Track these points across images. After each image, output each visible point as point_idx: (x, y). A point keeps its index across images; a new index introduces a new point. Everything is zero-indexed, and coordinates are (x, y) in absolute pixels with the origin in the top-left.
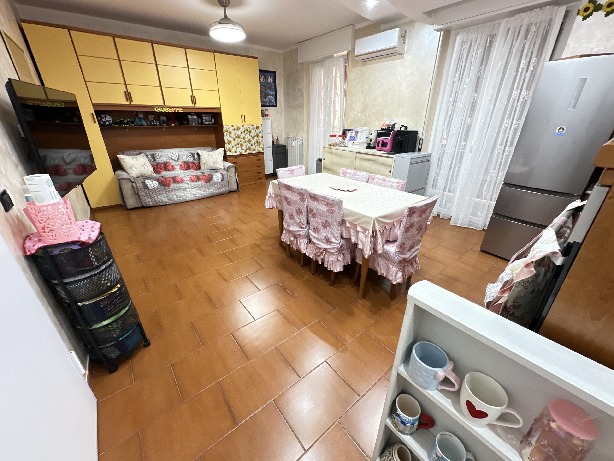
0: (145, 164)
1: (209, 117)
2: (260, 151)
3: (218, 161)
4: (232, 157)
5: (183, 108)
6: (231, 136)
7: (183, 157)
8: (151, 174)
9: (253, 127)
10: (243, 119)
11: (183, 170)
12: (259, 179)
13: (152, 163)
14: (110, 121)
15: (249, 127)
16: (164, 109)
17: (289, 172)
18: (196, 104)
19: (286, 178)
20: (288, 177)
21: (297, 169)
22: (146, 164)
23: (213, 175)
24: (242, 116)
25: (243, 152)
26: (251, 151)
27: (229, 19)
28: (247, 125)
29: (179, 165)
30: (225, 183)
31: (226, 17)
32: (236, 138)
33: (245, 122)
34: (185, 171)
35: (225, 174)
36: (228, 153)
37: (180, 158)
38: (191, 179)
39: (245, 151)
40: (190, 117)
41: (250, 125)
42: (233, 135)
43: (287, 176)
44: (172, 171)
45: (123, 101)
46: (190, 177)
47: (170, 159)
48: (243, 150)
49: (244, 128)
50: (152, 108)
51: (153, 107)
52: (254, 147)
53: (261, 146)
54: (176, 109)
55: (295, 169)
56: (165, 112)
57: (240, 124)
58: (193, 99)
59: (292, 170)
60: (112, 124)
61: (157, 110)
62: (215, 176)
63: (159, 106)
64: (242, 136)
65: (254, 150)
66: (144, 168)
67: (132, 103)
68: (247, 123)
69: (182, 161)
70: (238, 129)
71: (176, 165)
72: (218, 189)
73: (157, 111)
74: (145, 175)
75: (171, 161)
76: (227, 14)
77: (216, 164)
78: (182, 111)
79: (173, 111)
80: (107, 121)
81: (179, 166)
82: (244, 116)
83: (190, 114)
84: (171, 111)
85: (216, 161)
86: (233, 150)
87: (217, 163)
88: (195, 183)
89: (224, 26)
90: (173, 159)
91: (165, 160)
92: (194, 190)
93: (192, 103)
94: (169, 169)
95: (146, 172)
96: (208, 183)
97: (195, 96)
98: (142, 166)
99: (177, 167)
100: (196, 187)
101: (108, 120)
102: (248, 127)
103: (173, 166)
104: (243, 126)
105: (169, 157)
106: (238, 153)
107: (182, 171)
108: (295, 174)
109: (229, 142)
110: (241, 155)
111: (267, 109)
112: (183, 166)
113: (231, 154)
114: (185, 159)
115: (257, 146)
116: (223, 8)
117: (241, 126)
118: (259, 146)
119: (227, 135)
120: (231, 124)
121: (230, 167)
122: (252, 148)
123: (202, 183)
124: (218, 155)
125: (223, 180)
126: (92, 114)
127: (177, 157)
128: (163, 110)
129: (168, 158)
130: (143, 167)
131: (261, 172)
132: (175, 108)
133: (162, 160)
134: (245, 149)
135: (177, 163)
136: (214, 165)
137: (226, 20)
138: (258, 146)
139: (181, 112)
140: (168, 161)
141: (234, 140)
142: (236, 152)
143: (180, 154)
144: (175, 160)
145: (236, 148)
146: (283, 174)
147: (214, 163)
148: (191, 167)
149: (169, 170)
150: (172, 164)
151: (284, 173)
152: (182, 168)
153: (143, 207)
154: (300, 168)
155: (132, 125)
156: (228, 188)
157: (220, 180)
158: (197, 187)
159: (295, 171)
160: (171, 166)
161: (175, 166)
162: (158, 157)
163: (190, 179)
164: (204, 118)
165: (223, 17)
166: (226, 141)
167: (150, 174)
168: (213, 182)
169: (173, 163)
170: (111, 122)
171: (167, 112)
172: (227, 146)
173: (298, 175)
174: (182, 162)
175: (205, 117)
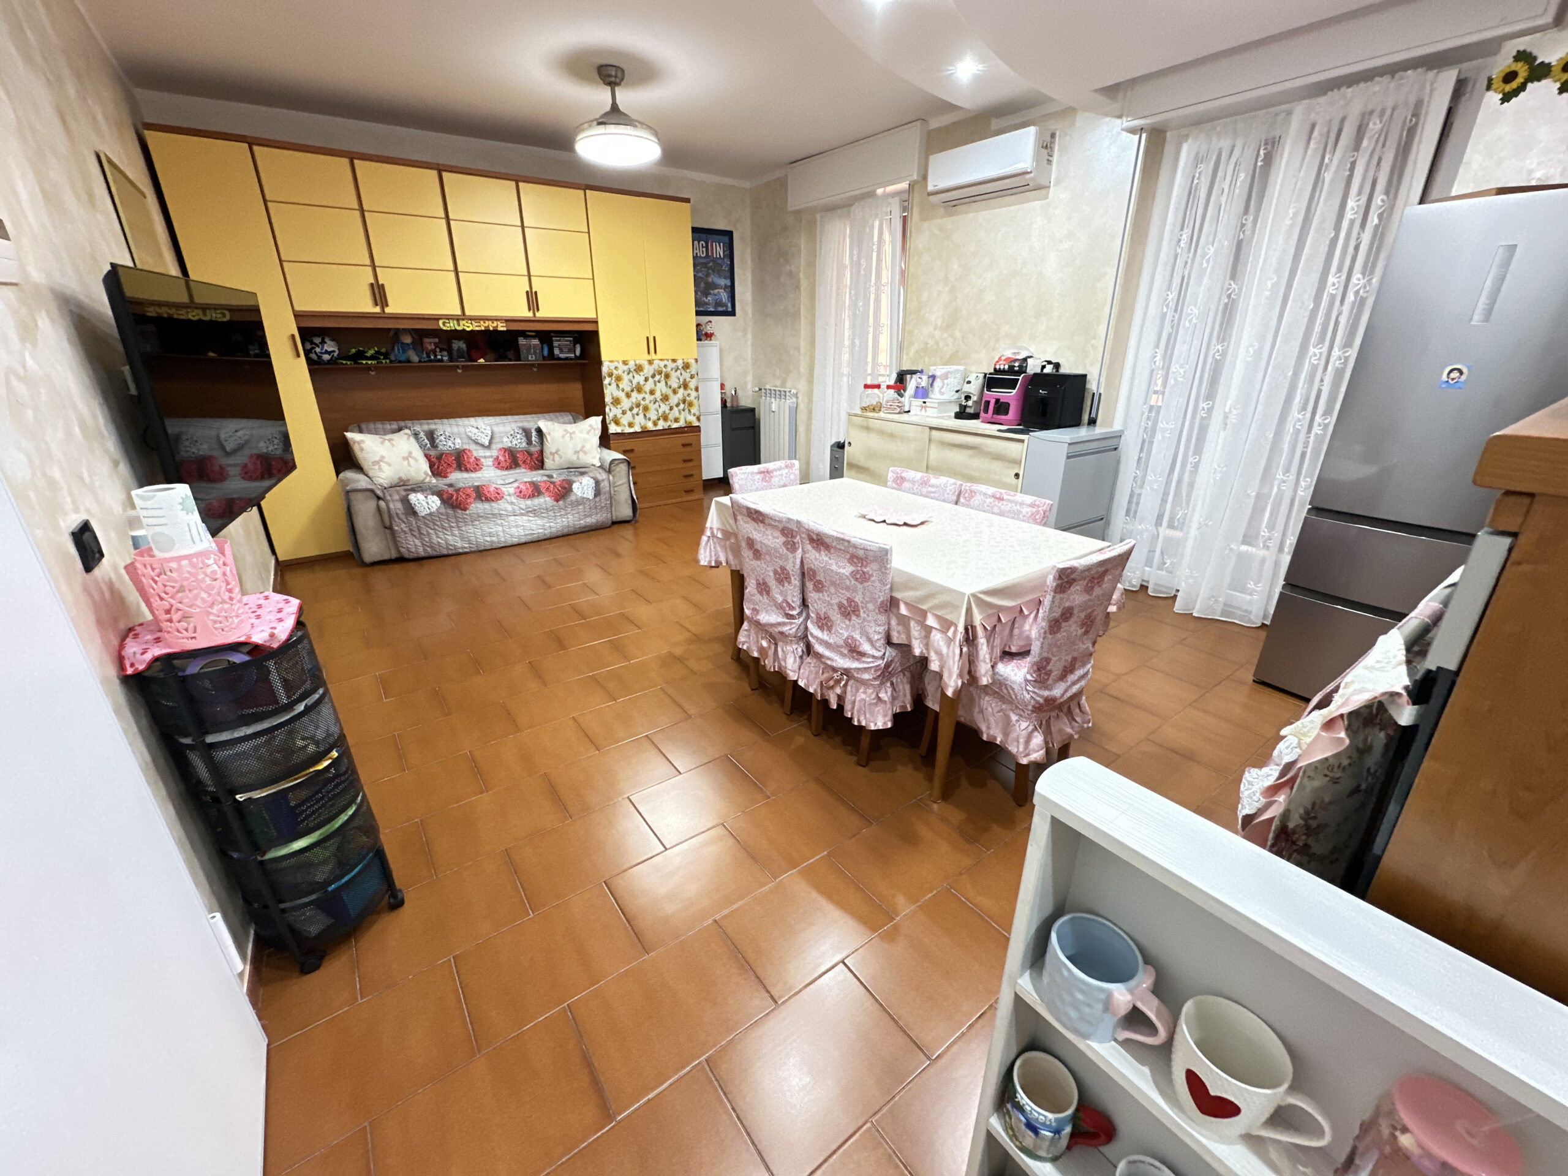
0: (410, 453)
1: (570, 341)
2: (690, 423)
3: (588, 447)
4: (622, 437)
5: (508, 321)
6: (621, 386)
7: (502, 437)
8: (425, 479)
9: (674, 365)
10: (651, 345)
11: (502, 468)
12: (686, 491)
13: (427, 452)
14: (334, 351)
15: (665, 366)
16: (462, 323)
17: (758, 476)
18: (538, 310)
19: (751, 491)
20: (757, 490)
21: (780, 469)
22: (413, 455)
23: (574, 482)
24: (648, 338)
25: (650, 426)
26: (669, 423)
27: (626, 115)
28: (661, 360)
29: (491, 457)
30: (604, 499)
31: (615, 108)
32: (632, 391)
33: (655, 352)
34: (506, 473)
35: (603, 480)
36: (613, 429)
37: (494, 441)
38: (520, 492)
39: (655, 424)
40: (522, 341)
41: (668, 360)
42: (625, 385)
43: (754, 487)
44: (475, 470)
45: (367, 306)
46: (518, 488)
47: (470, 441)
48: (649, 419)
49: (653, 366)
50: (433, 322)
51: (436, 318)
52: (677, 415)
53: (693, 411)
54: (490, 323)
55: (775, 470)
56: (464, 330)
57: (642, 358)
58: (532, 299)
59: (768, 472)
60: (336, 359)
61: (444, 325)
62: (578, 483)
63: (449, 318)
64: (647, 388)
65: (676, 420)
66: (409, 464)
67: (388, 310)
68: (659, 356)
69: (500, 446)
70: (639, 369)
71: (485, 457)
72: (586, 516)
73: (445, 328)
74: (409, 480)
75: (473, 447)
76: (618, 101)
77: (581, 454)
78: (505, 329)
79: (483, 328)
80: (327, 352)
81: (491, 460)
82: (654, 338)
83: (523, 334)
84: (477, 329)
85: (583, 447)
86: (625, 420)
87: (585, 453)
88: (529, 502)
89: (612, 129)
90: (477, 443)
91: (459, 444)
92: (525, 518)
93: (529, 310)
94: (468, 466)
95: (413, 474)
96: (561, 503)
97: (536, 293)
98: (406, 458)
99: (489, 462)
100: (530, 512)
101: (329, 350)
102: (662, 364)
103: (477, 459)
104: (650, 362)
105: (470, 438)
106: (637, 429)
107: (499, 472)
108: (775, 480)
109: (616, 402)
110: (645, 433)
111: (710, 322)
112: (501, 458)
113: (619, 430)
114: (507, 442)
115: (684, 410)
116: (609, 88)
117: (646, 363)
118: (689, 411)
119: (610, 384)
120: (621, 359)
121: (616, 462)
122: (671, 417)
123: (545, 500)
124: (588, 433)
125: (598, 493)
126: (293, 336)
127: (489, 438)
128: (459, 325)
129: (466, 441)
130: (406, 463)
131: (692, 475)
132: (488, 320)
133: (452, 446)
134: (654, 417)
135: (488, 453)
136: (578, 458)
137: (614, 115)
138: (687, 411)
139: (502, 329)
140: (466, 447)
141: (628, 396)
142: (631, 425)
143: (496, 429)
144: (482, 445)
145: (633, 416)
146: (744, 482)
147: (577, 452)
148: (521, 463)
149: (467, 470)
150: (475, 454)
151: (746, 479)
152: (498, 465)
153: (401, 560)
154: (787, 467)
155: (384, 361)
156: (609, 515)
157: (590, 494)
158: (535, 510)
159: (775, 473)
160: (472, 460)
161: (483, 460)
162: (442, 438)
163: (518, 491)
164: (556, 344)
165: (608, 108)
166: (608, 399)
167: (422, 479)
168: (573, 498)
169: (478, 452)
170: (336, 354)
171: (468, 329)
172: (611, 412)
173: (782, 483)
174: (500, 449)
175: (559, 341)
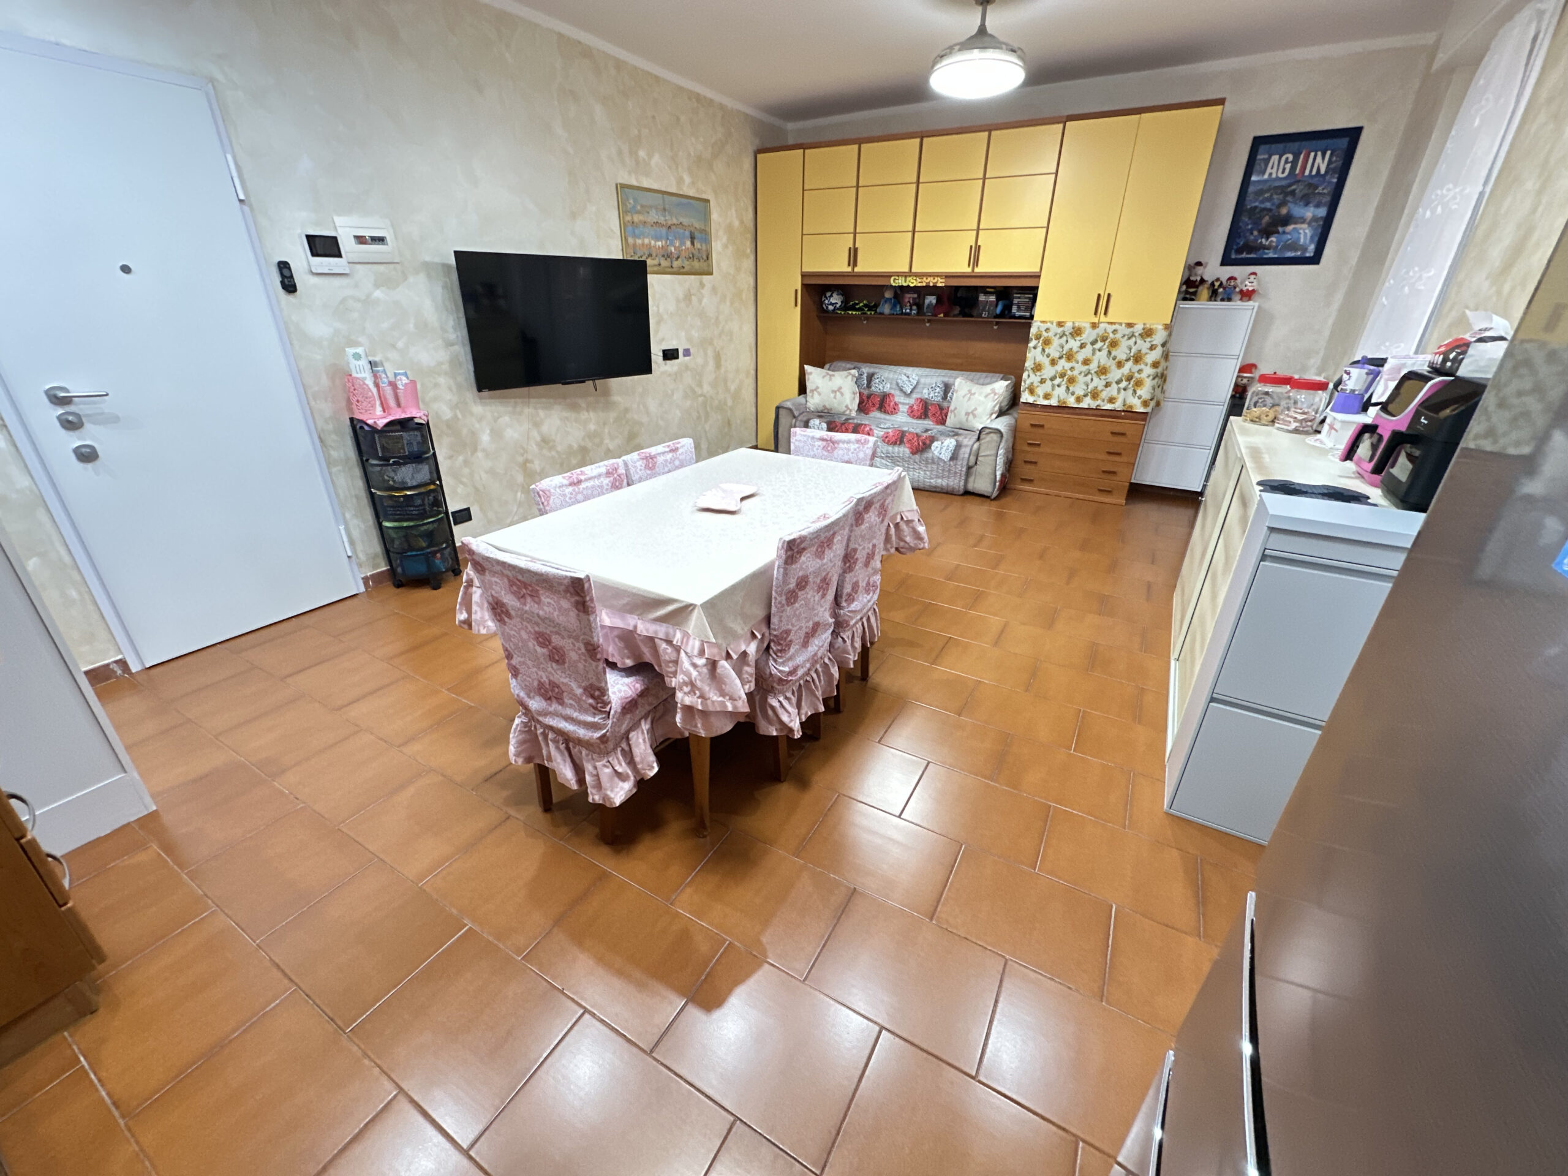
0: (840, 388)
7: (923, 388)
10: (1103, 304)
11: (913, 417)
12: (1100, 490)
13: (862, 390)
15: (1115, 331)
16: (909, 279)
18: (977, 265)
21: (849, 442)
24: (1099, 296)
27: (991, 36)
28: (1111, 323)
29: (908, 404)
30: (961, 467)
31: (982, 31)
33: (1105, 313)
38: (886, 437)
40: (982, 298)
44: (892, 413)
45: (843, 267)
47: (897, 388)
51: (888, 276)
54: (932, 278)
56: (908, 286)
61: (894, 281)
63: (899, 274)
65: (1111, 400)
67: (856, 270)
70: (1077, 332)
71: (903, 404)
73: (894, 284)
79: (924, 284)
80: (832, 304)
81: (907, 407)
82: (1109, 295)
84: (919, 285)
86: (1040, 391)
88: (890, 448)
90: (902, 390)
91: (887, 388)
94: (888, 408)
95: (836, 405)
96: (917, 457)
97: (979, 246)
98: (834, 392)
99: (903, 408)
103: (896, 404)
104: (1094, 326)
105: (897, 384)
106: (1054, 402)
107: (910, 420)
109: (1038, 368)
112: (915, 407)
113: (1031, 400)
114: (925, 394)
116: (980, 8)
120: (1056, 320)
121: (988, 431)
126: (796, 291)
127: (912, 387)
128: (905, 282)
131: (1114, 473)
132: (930, 276)
133: (881, 388)
139: (940, 285)
140: (892, 392)
141: (1053, 363)
142: (1047, 396)
144: (905, 393)
145: (1053, 386)
149: (886, 412)
152: (912, 413)
156: (962, 483)
157: (946, 456)
158: (893, 457)
160: (892, 404)
161: (900, 406)
166: (1029, 364)
169: (899, 398)
171: (912, 285)
172: (1029, 378)
174: (917, 399)
